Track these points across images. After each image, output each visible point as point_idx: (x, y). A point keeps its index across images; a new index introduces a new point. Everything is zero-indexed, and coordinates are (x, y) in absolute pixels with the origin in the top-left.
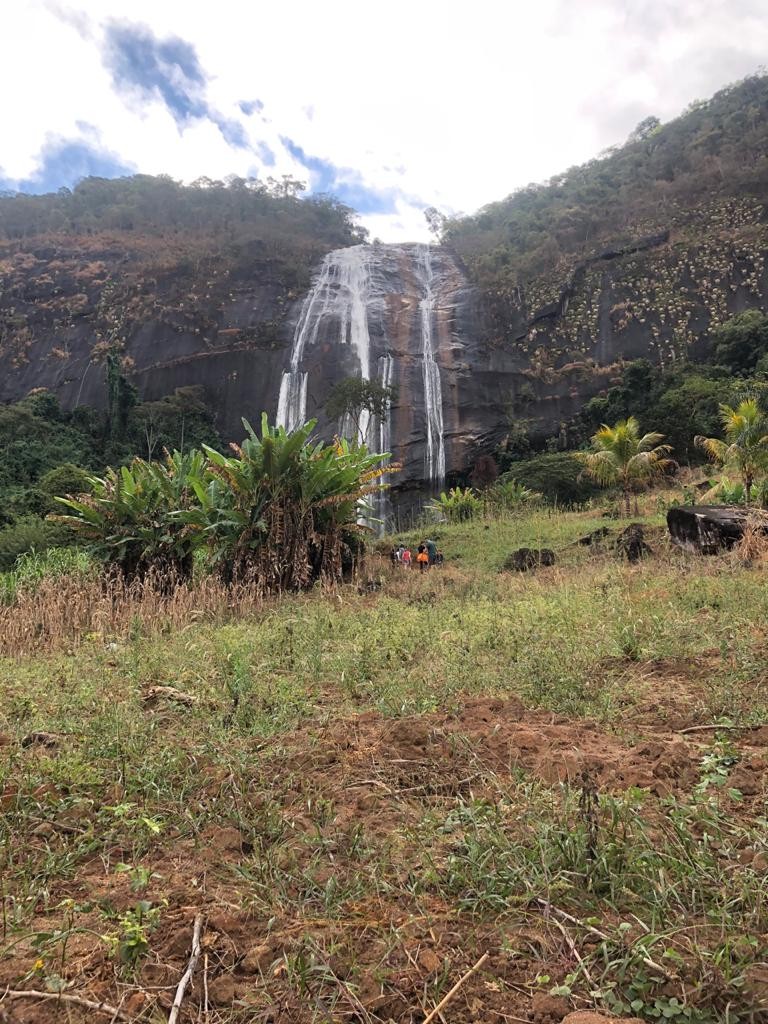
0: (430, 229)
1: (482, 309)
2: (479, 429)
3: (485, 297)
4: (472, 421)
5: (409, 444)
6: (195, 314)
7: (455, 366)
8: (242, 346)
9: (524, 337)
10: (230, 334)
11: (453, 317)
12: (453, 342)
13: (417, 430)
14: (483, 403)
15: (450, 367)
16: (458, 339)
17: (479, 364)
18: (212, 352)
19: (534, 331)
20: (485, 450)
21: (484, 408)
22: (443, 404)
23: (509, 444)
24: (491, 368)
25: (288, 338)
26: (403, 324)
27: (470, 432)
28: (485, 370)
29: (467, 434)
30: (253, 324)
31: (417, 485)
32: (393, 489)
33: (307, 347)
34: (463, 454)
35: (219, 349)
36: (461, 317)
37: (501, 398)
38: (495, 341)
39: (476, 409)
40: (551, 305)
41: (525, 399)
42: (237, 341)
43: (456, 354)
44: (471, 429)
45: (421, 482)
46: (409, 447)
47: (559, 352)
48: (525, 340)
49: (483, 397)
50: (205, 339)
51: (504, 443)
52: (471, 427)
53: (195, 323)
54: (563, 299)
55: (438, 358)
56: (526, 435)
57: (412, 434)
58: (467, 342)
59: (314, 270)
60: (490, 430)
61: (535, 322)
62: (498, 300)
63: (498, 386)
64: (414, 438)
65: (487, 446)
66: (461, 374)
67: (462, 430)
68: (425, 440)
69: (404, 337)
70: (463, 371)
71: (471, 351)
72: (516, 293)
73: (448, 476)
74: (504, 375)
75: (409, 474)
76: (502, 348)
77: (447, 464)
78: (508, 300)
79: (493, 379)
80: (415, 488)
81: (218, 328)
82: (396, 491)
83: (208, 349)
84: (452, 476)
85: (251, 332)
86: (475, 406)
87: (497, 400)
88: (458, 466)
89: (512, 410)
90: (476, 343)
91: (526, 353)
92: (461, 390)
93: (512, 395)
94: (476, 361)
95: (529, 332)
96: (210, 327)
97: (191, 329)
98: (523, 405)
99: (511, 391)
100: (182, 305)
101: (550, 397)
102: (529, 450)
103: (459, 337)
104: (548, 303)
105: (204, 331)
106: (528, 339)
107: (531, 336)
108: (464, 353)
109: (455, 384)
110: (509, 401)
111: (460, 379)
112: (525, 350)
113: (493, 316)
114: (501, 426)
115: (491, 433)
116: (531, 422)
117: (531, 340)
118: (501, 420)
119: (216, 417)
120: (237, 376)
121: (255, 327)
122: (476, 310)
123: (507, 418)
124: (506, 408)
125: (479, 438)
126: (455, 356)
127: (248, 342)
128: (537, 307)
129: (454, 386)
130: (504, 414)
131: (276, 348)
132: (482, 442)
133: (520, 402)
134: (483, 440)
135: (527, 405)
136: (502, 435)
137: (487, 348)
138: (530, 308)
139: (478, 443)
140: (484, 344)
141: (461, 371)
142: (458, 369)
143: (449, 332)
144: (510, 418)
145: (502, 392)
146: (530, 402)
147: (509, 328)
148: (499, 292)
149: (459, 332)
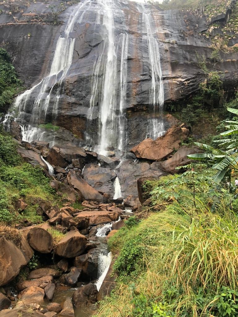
1: (179, 17)
2: (186, 75)
3: (180, 12)
4: (180, 71)
5: (139, 81)
6: (10, 6)
7: (167, 40)
8: (36, 21)
9: (206, 30)
10: (30, 15)
11: (163, 19)
12: (163, 30)
13: (145, 73)
14: (186, 61)
15: (164, 41)
16: (167, 29)
17: (181, 41)
18: (17, 23)
19: (212, 27)
20: (191, 88)
21: (187, 64)
22: (161, 60)
23: (208, 84)
24: (188, 44)
25: (65, 20)
26: (134, 19)
27: (180, 77)
28: (186, 44)
29: (178, 78)
30: (44, 13)
31: (144, 108)
32: (128, 109)
33: (76, 25)
34: (176, 89)
35: (22, 22)
36: (167, 20)
37: (198, 59)
38: (188, 32)
39: (182, 64)
40: (221, 15)
41: (213, 61)
42: (33, 19)
43: (167, 35)
44: (180, 75)
45: (148, 106)
46: (139, 84)
47: (229, 38)
48: (207, 32)
49: (186, 58)
50: (15, 18)
51: (205, 83)
52: (179, 74)
53: (10, 9)
54: (227, 13)
55: (156, 36)
56: (220, 79)
57: (141, 75)
58: (173, 31)
60: (193, 76)
61: (214, 22)
62: (188, 13)
63: (195, 52)
64: (142, 78)
65: (192, 86)
66: (170, 45)
67: (174, 76)
68: (150, 80)
69: (135, 25)
70: (172, 44)
71: (175, 35)
73: (166, 103)
74: (197, 47)
75: (139, 100)
76: (193, 35)
77: (166, 95)
78: (193, 14)
79: (191, 49)
80: (143, 110)
81: (23, 13)
82: (129, 111)
83: (15, 22)
84: (169, 103)
85: (43, 16)
86: (182, 63)
87: (195, 60)
88: (173, 97)
89: (205, 67)
90: (177, 32)
91: (208, 39)
92: (172, 53)
93: (205, 59)
94: (179, 40)
95: (209, 28)
96: (18, 12)
97: (7, 12)
98: (213, 63)
99: (203, 56)
101: (230, 60)
103: (167, 28)
104: (219, 14)
105: (14, 14)
106: (209, 31)
107: (210, 30)
108: (171, 35)
109: (168, 50)
110: (202, 62)
111: (171, 47)
112: (208, 37)
113: (185, 20)
114: (200, 74)
115: (194, 78)
116: (219, 73)
117: (211, 32)
118: (200, 71)
119: (15, 59)
120: (31, 36)
121: (45, 14)
122: (176, 17)
123: (203, 70)
124: (201, 65)
125: (186, 80)
126: (166, 36)
127: (40, 20)
128: (212, 16)
129: (167, 51)
130: (200, 68)
131: (57, 25)
132: (188, 83)
133: (210, 62)
134: (189, 82)
135: (215, 64)
136: (202, 79)
137: (184, 35)
138: (208, 16)
139: (186, 83)
140: (182, 33)
141: (170, 44)
142: (169, 42)
143: (161, 25)
144: (205, 70)
145: (198, 56)
146: (216, 63)
147: (196, 26)
148: (187, 10)
149: (167, 26)
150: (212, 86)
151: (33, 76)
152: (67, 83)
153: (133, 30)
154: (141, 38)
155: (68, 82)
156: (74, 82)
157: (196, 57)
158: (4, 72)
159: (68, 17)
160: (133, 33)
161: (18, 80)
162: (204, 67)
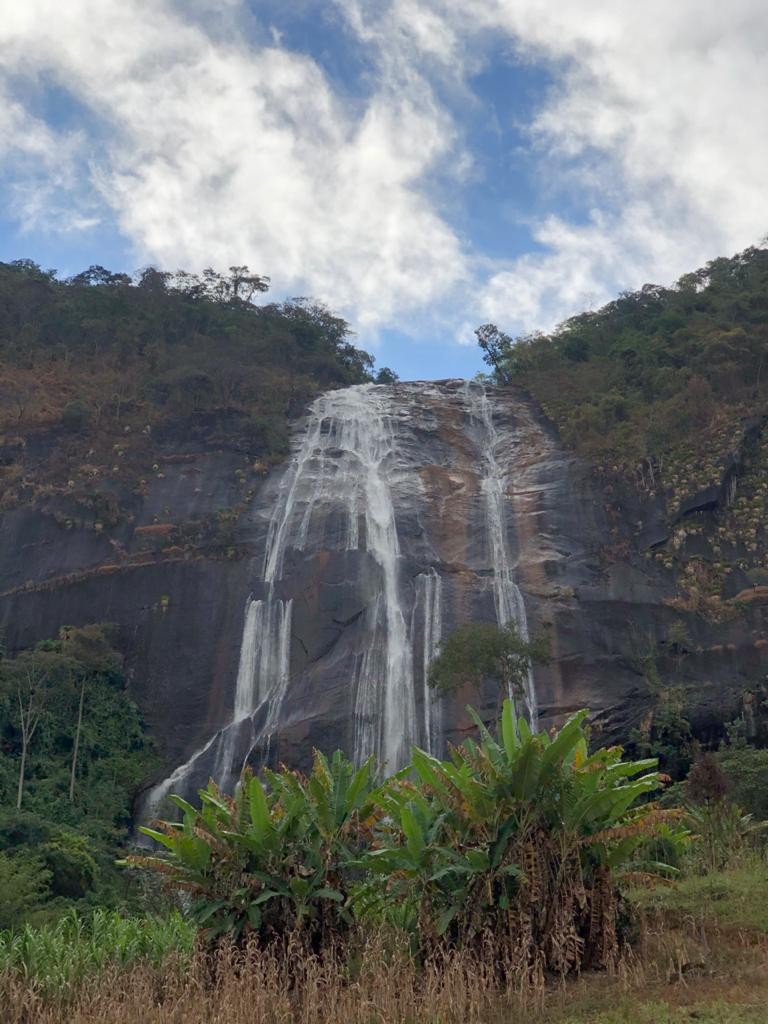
0: (485, 359)
1: (589, 495)
2: (598, 701)
3: (592, 474)
4: (585, 686)
6: (95, 499)
7: (549, 590)
8: (177, 554)
9: (664, 542)
10: (156, 533)
11: (541, 507)
12: (542, 548)
14: (602, 656)
15: (541, 591)
16: (553, 545)
17: (589, 588)
18: (125, 564)
19: (681, 533)
21: (604, 664)
23: (653, 729)
24: (612, 595)
25: (256, 541)
26: (455, 518)
27: (584, 705)
28: (602, 598)
30: (194, 516)
33: (290, 557)
35: (137, 559)
36: (554, 508)
37: (634, 647)
38: (615, 549)
39: (590, 665)
40: (708, 491)
41: (675, 648)
42: (169, 545)
43: (550, 569)
44: (583, 700)
47: (728, 570)
48: (667, 549)
49: (603, 646)
50: (113, 542)
51: (646, 727)
52: (583, 695)
53: (95, 514)
54: (727, 478)
55: (519, 577)
56: (685, 714)
58: (568, 551)
59: (296, 425)
60: (620, 703)
61: (688, 513)
62: (616, 479)
63: (626, 625)
65: (614, 732)
66: (560, 604)
67: (569, 703)
69: (458, 540)
70: (565, 600)
71: (574, 565)
72: (646, 466)
74: (635, 606)
76: (627, 559)
78: (631, 479)
79: (616, 614)
81: (135, 523)
83: (118, 561)
85: (193, 531)
86: (589, 660)
87: (626, 650)
89: (653, 671)
90: (581, 552)
91: (670, 571)
92: (564, 632)
93: (653, 643)
94: (584, 583)
95: (673, 534)
96: (121, 521)
97: (88, 524)
98: (673, 659)
99: (650, 636)
100: (71, 483)
101: (720, 647)
102: (689, 740)
103: (552, 540)
104: (703, 486)
105: (110, 528)
106: (672, 546)
107: (677, 542)
108: (564, 568)
109: (553, 622)
110: (647, 652)
111: (560, 614)
112: (669, 565)
113: (608, 506)
114: (637, 696)
115: (620, 708)
116: (689, 689)
117: (677, 547)
118: (637, 686)
119: (132, 676)
120: (170, 605)
121: (199, 522)
122: (579, 496)
123: (647, 682)
124: (643, 665)
125: (599, 717)
126: (548, 573)
127: (187, 547)
128: (683, 492)
129: (550, 624)
130: (641, 675)
131: (236, 558)
132: (605, 725)
133: (666, 655)
134: (607, 721)
135: (680, 660)
136: (641, 712)
137: (602, 561)
138: (671, 493)
139: (598, 726)
140: (596, 554)
141: (561, 600)
142: (555, 595)
143: (535, 532)
144: (651, 682)
145: (635, 636)
146: (685, 655)
147: (637, 527)
148: (615, 467)
149: (552, 532)
150: (665, 735)
151: (188, 724)
152: (283, 744)
153: (454, 559)
154: (476, 587)
155: (286, 740)
156: (302, 741)
157: (631, 639)
158: (111, 722)
159: (263, 527)
160: (455, 570)
161: (148, 738)
162: (651, 671)
